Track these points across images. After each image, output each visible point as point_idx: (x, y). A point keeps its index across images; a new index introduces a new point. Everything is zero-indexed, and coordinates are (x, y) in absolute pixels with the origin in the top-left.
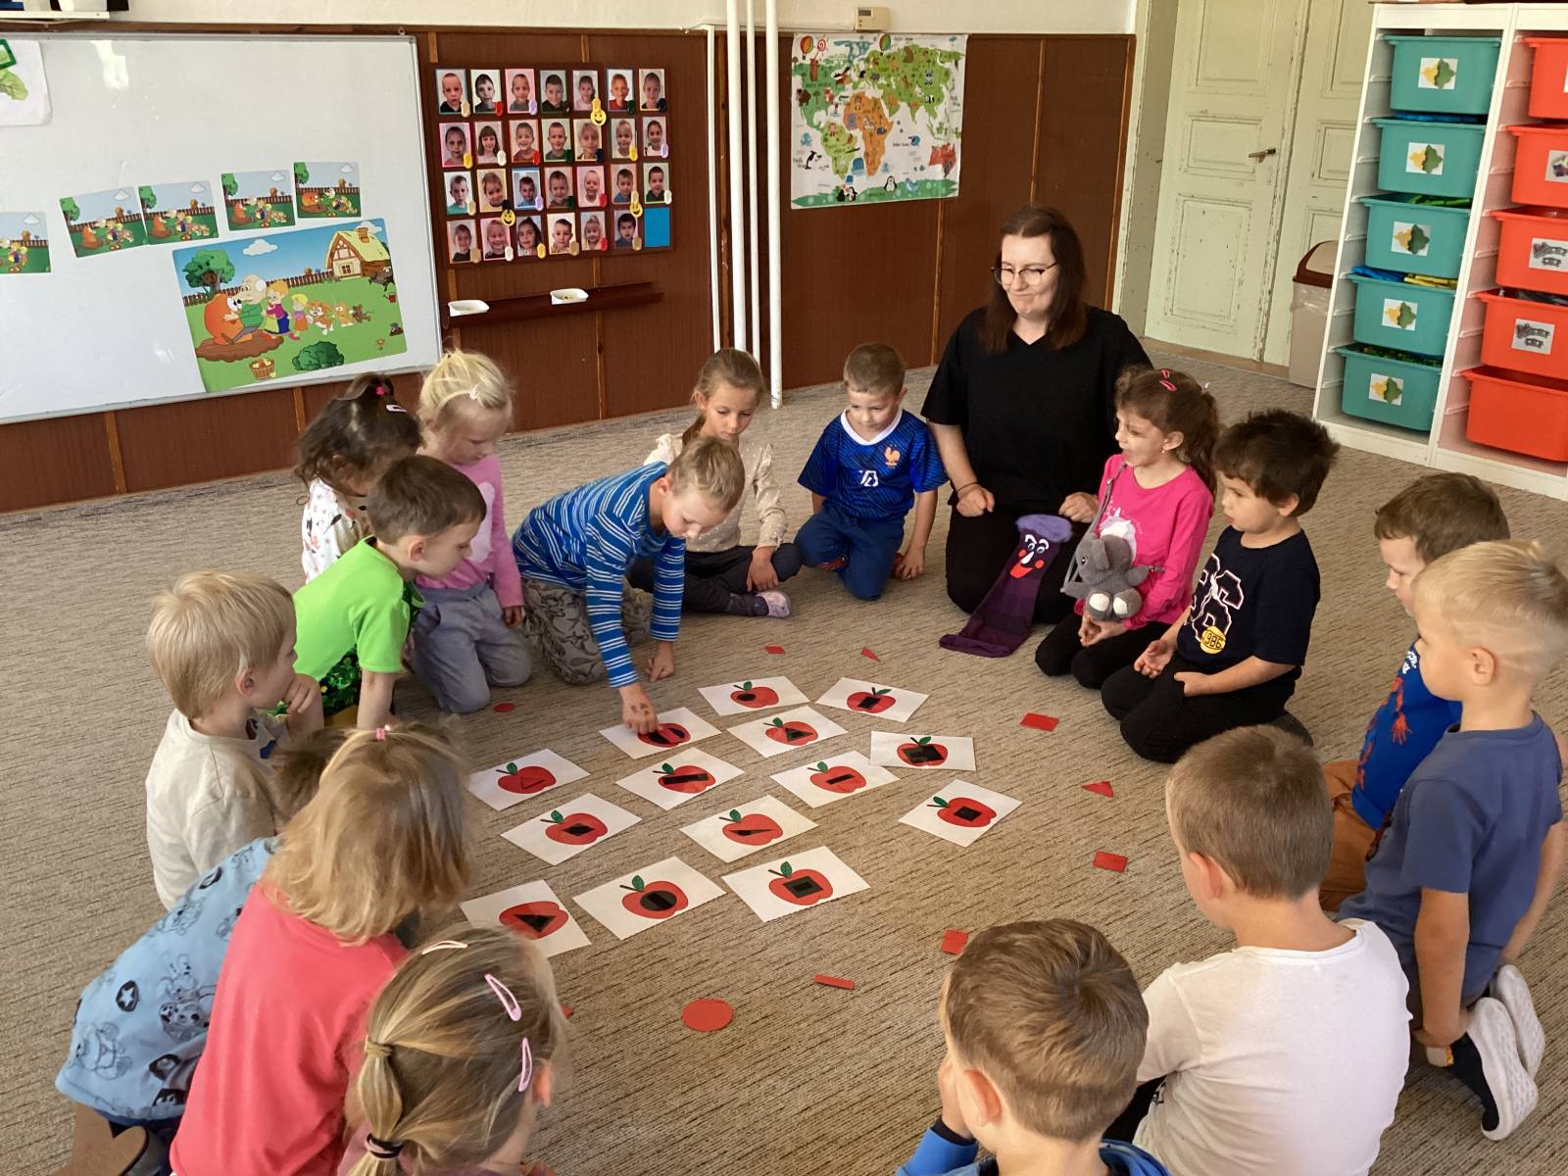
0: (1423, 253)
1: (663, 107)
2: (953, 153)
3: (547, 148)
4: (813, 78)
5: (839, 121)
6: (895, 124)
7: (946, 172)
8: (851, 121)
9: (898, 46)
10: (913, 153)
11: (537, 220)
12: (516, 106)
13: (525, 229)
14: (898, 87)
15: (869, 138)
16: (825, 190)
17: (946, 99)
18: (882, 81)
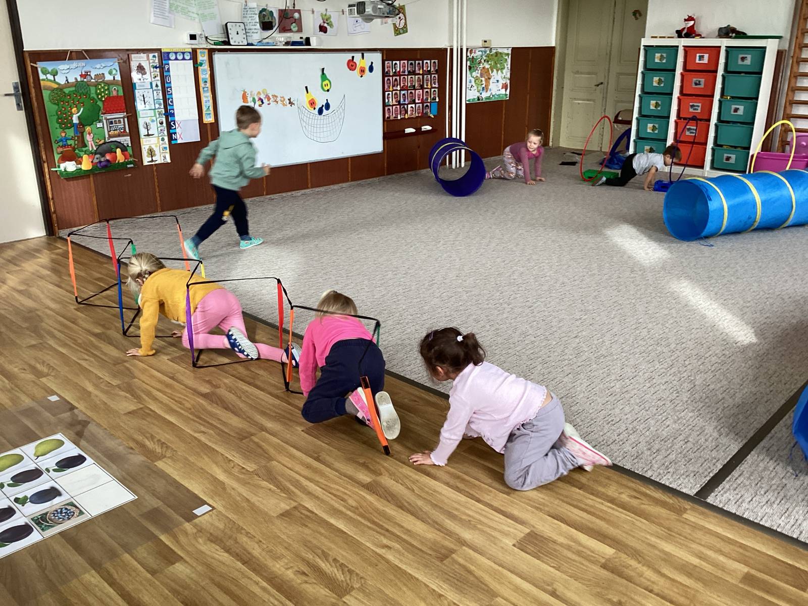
0: (659, 109)
1: (436, 71)
2: (507, 86)
3: (409, 85)
4: (473, 62)
5: (479, 75)
6: (493, 77)
7: (506, 91)
8: (482, 75)
9: (494, 51)
10: (497, 85)
11: (406, 106)
12: (402, 72)
13: (403, 109)
14: (494, 65)
15: (486, 80)
16: (475, 97)
17: (506, 68)
18: (490, 63)
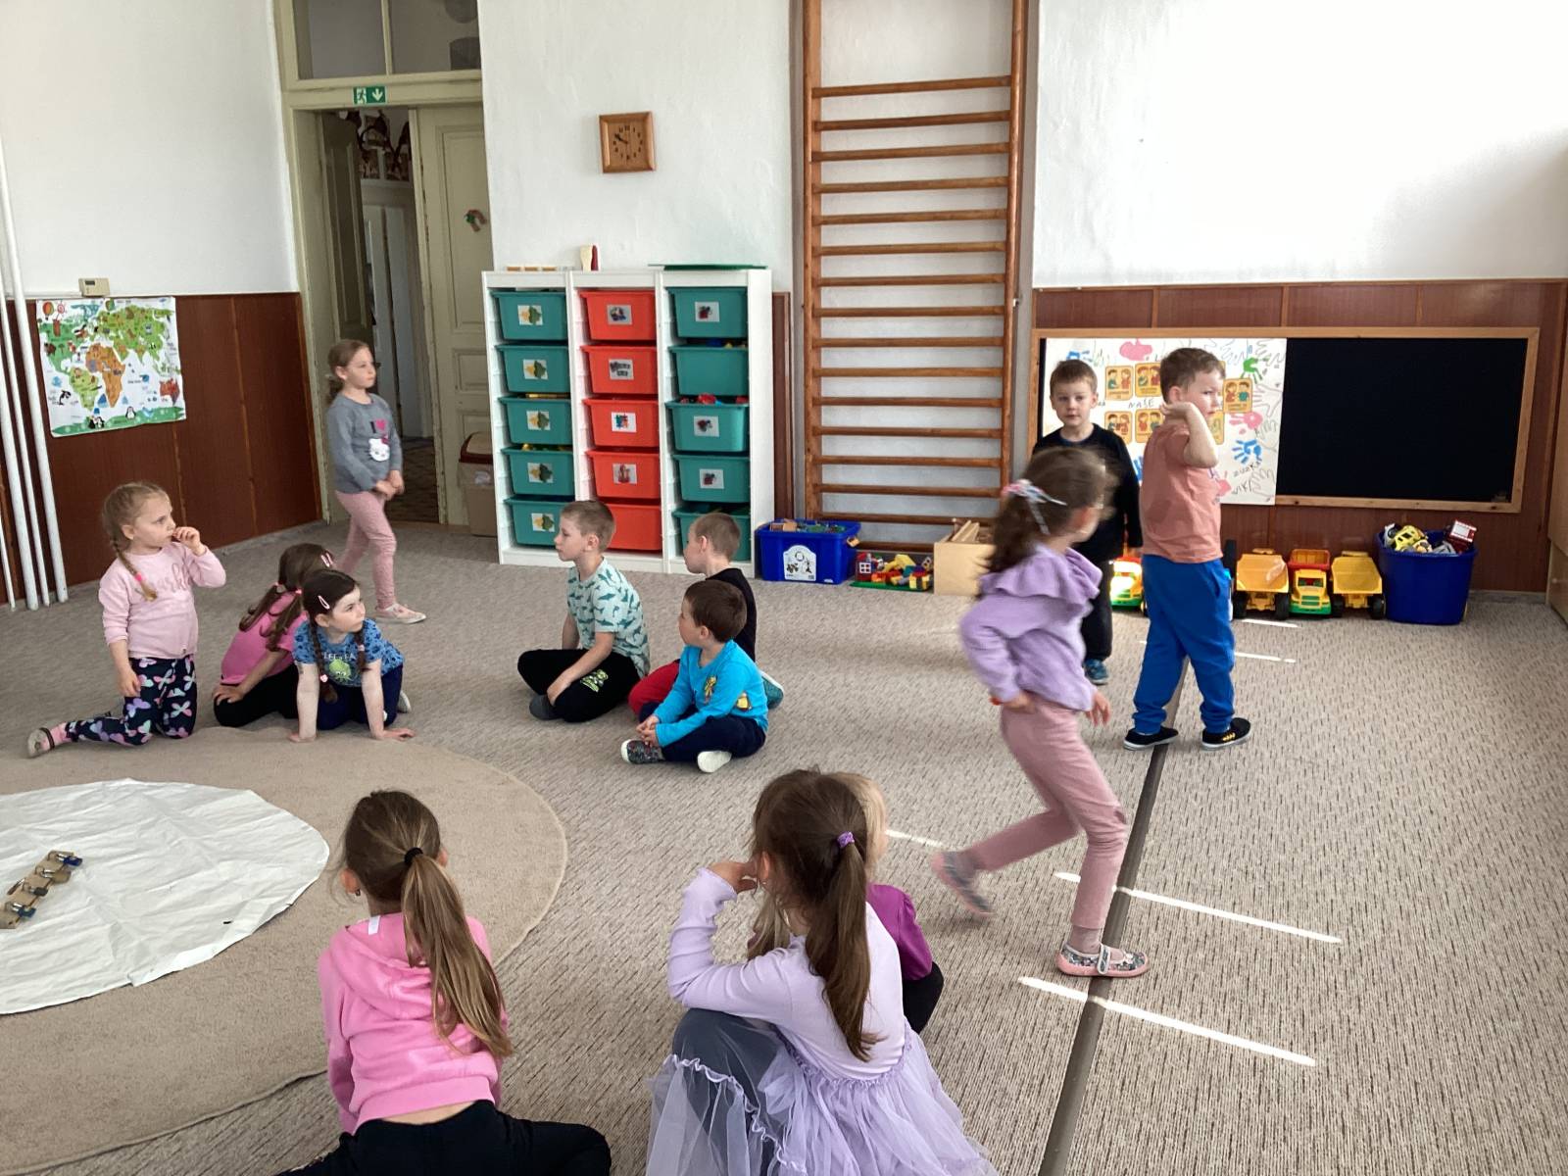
2: (176, 386)
4: (57, 334)
5: (83, 366)
7: (174, 400)
8: (92, 366)
9: (120, 306)
10: (144, 388)
14: (125, 339)
15: (108, 377)
16: (78, 421)
17: (165, 345)
18: (112, 334)
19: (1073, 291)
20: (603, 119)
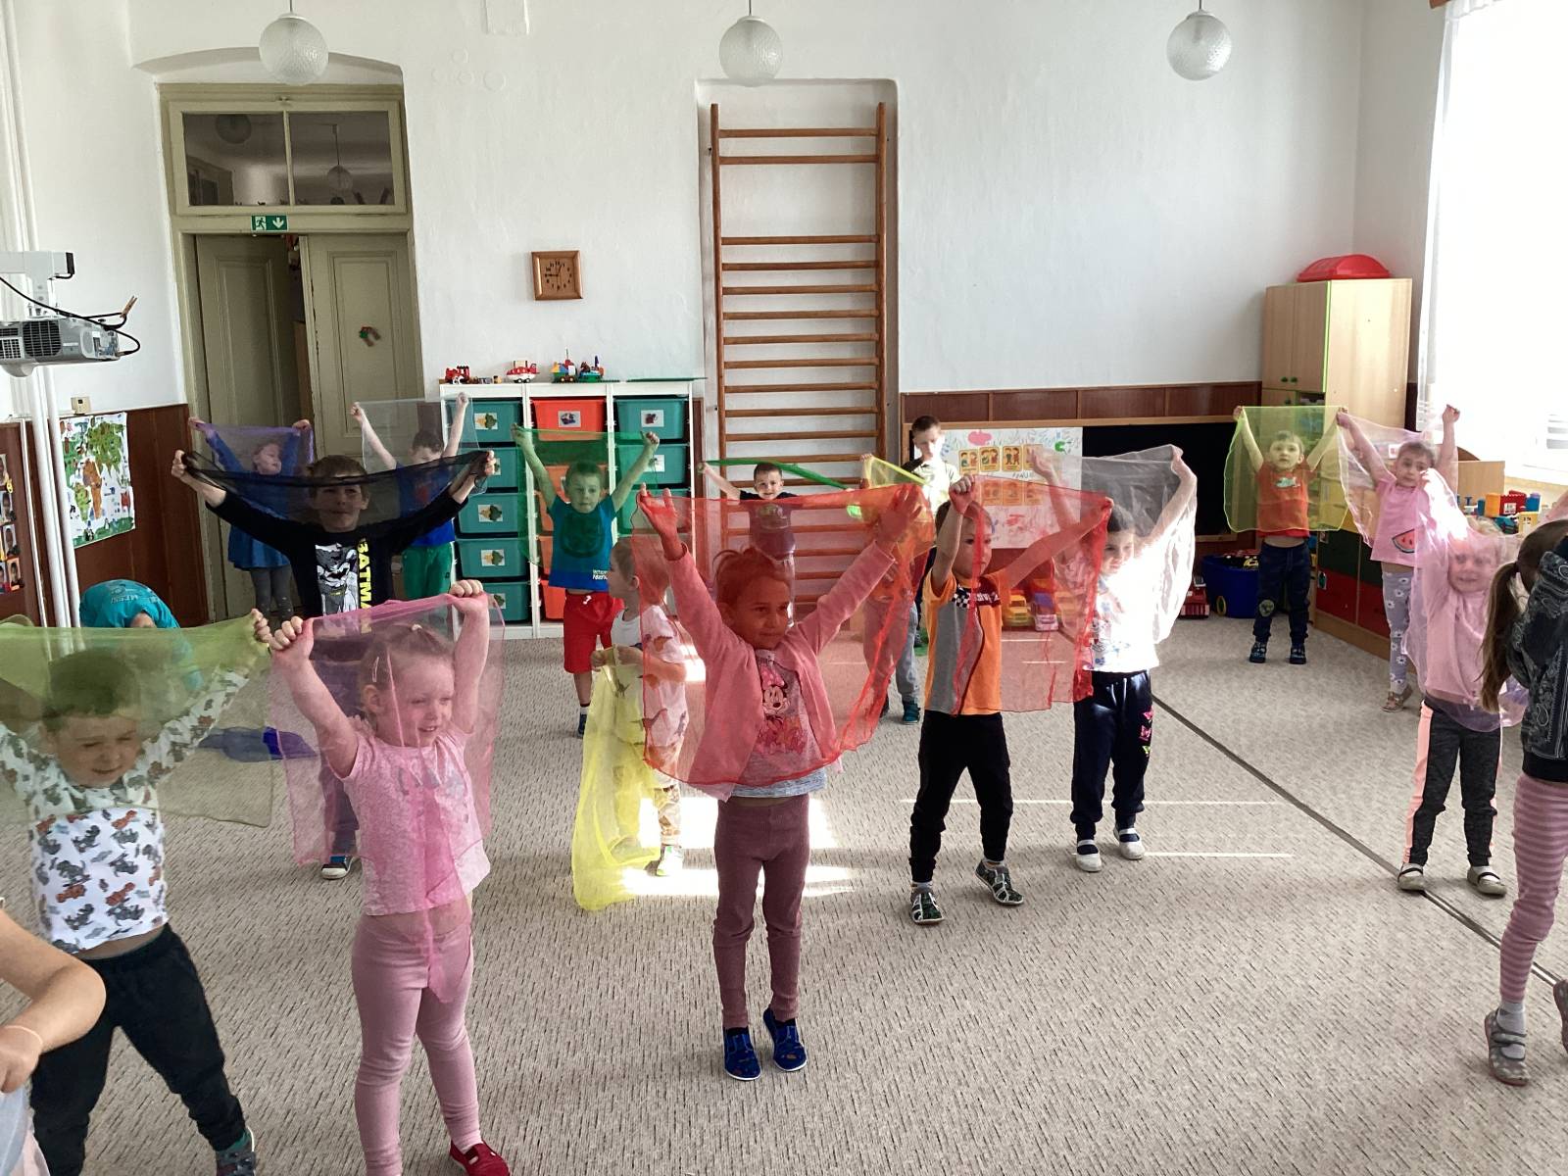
0: (500, 520)
2: (129, 497)
4: (67, 451)
7: (129, 510)
9: (98, 422)
19: (931, 395)
20: (534, 254)
